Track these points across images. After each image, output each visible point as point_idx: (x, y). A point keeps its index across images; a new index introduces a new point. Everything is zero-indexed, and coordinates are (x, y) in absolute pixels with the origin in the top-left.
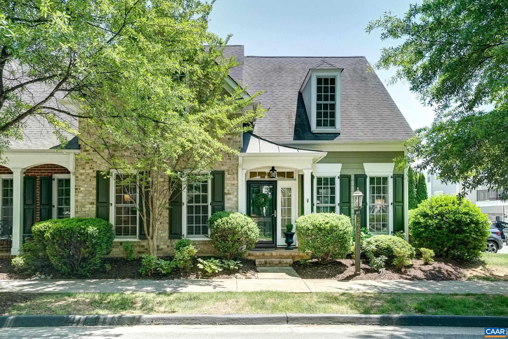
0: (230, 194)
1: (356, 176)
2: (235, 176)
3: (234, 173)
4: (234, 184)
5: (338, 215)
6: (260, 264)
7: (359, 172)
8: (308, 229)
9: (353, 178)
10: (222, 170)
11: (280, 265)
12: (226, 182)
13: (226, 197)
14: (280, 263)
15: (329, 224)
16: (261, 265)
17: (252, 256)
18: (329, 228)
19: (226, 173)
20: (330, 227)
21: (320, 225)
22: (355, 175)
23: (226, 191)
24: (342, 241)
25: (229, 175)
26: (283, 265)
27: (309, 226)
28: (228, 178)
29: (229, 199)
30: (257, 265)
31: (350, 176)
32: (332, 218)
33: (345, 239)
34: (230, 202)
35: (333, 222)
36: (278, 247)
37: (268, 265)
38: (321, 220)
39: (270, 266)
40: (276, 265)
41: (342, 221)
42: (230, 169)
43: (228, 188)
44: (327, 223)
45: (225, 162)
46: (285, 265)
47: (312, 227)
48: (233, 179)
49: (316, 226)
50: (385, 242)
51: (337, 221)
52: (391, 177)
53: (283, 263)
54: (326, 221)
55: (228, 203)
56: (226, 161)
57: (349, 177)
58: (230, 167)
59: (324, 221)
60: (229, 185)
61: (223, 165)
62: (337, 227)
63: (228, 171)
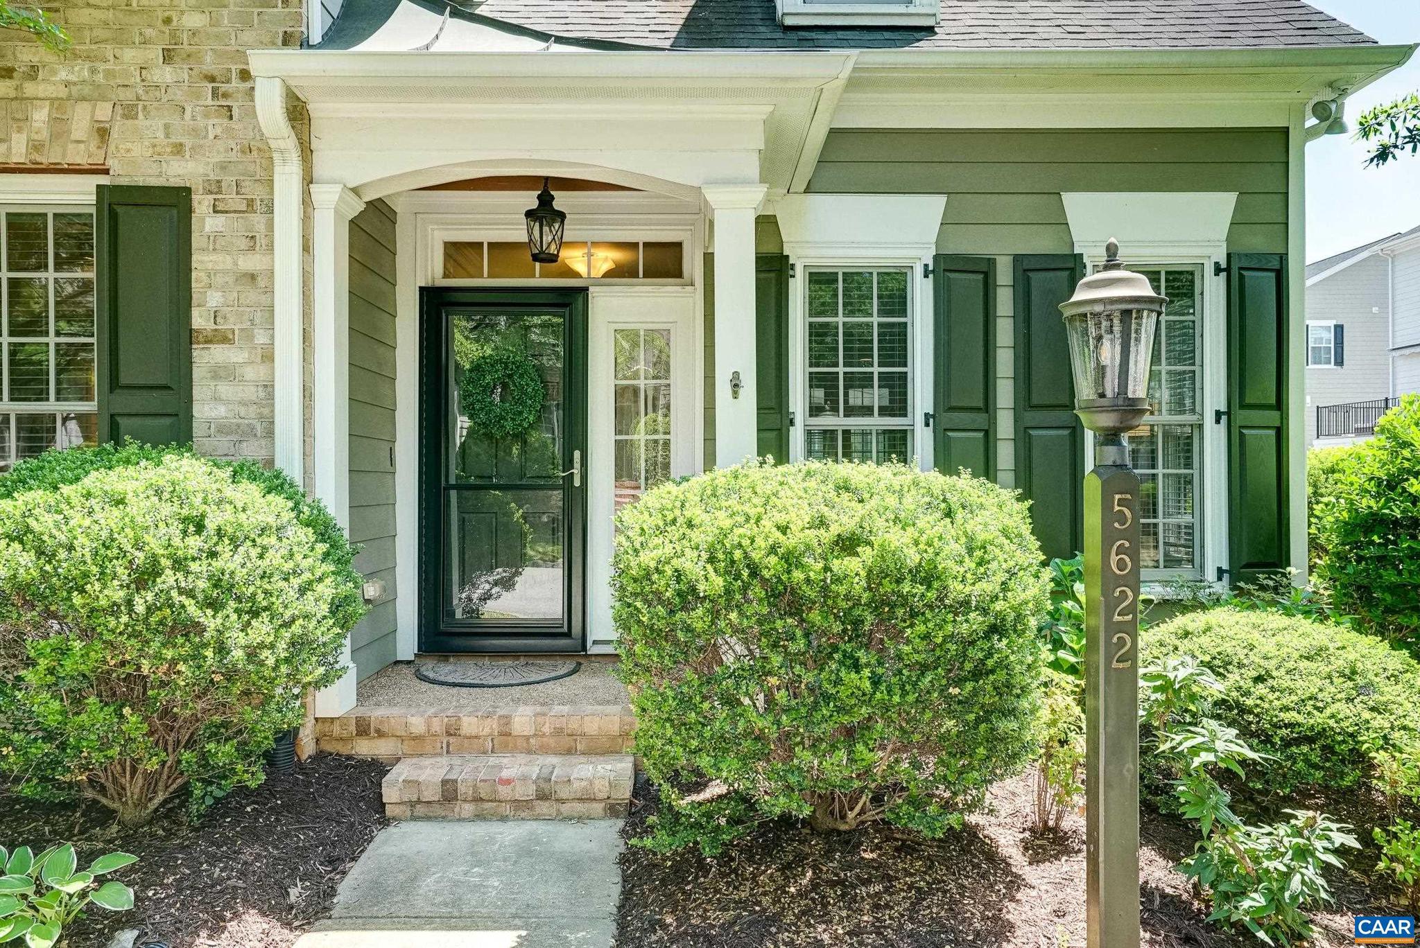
0: (224, 338)
1: (1025, 267)
2: (258, 220)
3: (250, 203)
4: (253, 277)
5: (938, 480)
6: (412, 804)
7: (1042, 243)
8: (688, 596)
9: (1004, 275)
10: (174, 182)
11: (544, 808)
12: (202, 261)
13: (204, 359)
14: (543, 796)
15: (866, 553)
16: (420, 810)
17: (380, 734)
18: (859, 585)
19: (201, 204)
20: (875, 577)
21: (791, 560)
22: (1017, 259)
23: (199, 320)
24: (975, 693)
25: (221, 218)
26: (566, 809)
27: (692, 565)
28: (215, 237)
29: (220, 373)
30: (389, 811)
31: (991, 262)
32: (892, 501)
33: (1001, 676)
34: (224, 389)
35: (896, 538)
36: (593, 650)
37: (468, 809)
38: (799, 517)
39: (480, 817)
40: (522, 808)
41: (973, 525)
42: (229, 180)
43: (214, 299)
44: (848, 544)
45: (195, 132)
46: (579, 808)
47: (719, 582)
48: (244, 244)
49: (754, 572)
50: (1286, 682)
51: (931, 525)
52: (1218, 270)
53: (563, 794)
54: (835, 530)
55: (216, 399)
56: (201, 122)
57: (984, 269)
58: (223, 167)
59: (822, 523)
60: (219, 280)
61: (178, 149)
62: (928, 576)
63: (215, 188)
